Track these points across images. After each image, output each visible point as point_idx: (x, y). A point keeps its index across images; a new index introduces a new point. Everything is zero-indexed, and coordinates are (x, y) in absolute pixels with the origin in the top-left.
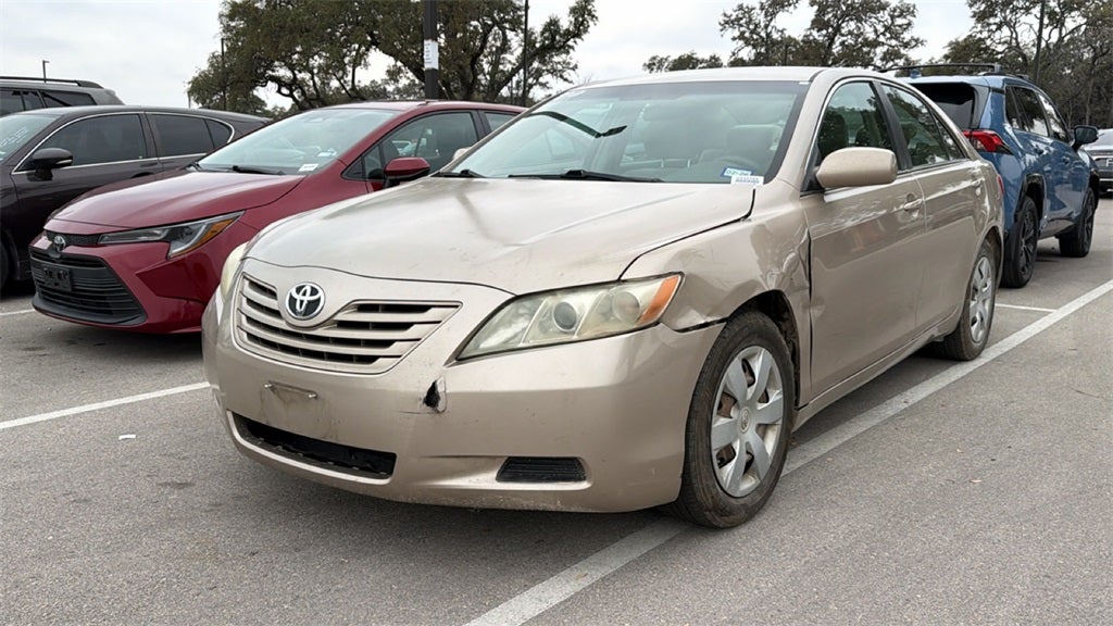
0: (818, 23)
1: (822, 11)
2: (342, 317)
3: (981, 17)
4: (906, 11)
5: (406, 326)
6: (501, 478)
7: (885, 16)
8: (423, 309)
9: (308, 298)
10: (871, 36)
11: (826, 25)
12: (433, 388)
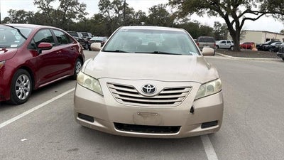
0: (62, 6)
1: (62, 3)
2: (162, 92)
3: (101, 9)
4: (84, 5)
5: (181, 93)
6: (202, 128)
7: (79, 6)
8: (183, 89)
9: (150, 88)
10: (75, 11)
11: (64, 6)
12: (192, 108)
